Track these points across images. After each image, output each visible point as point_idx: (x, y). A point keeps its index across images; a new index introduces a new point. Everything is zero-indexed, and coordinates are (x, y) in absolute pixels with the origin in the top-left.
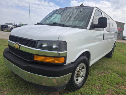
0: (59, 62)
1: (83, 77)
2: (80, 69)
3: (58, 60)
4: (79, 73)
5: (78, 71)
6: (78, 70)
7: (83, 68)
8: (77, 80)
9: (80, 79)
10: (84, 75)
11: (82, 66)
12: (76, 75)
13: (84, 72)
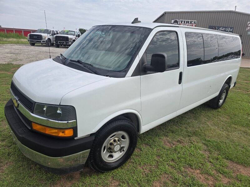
0: (65, 136)
1: (123, 152)
2: (115, 141)
3: (63, 132)
4: (112, 147)
5: (111, 144)
6: (112, 141)
7: (123, 137)
8: (111, 156)
9: (117, 156)
10: (125, 149)
11: (122, 136)
12: (107, 149)
13: (126, 143)
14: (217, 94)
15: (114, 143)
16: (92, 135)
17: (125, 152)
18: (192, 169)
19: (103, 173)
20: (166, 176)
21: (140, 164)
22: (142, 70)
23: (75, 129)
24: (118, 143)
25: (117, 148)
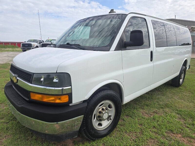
0: (61, 102)
1: (110, 121)
2: (103, 109)
3: (60, 99)
4: (101, 115)
5: (100, 112)
6: (100, 110)
7: (110, 106)
8: (100, 125)
9: (106, 124)
10: (112, 118)
11: (108, 105)
12: (96, 118)
13: (112, 112)
14: (178, 74)
15: (102, 111)
16: (84, 101)
17: (112, 120)
18: (174, 134)
19: (94, 140)
20: (153, 141)
21: (126, 132)
22: (122, 46)
23: (70, 95)
24: (106, 111)
25: (105, 116)
